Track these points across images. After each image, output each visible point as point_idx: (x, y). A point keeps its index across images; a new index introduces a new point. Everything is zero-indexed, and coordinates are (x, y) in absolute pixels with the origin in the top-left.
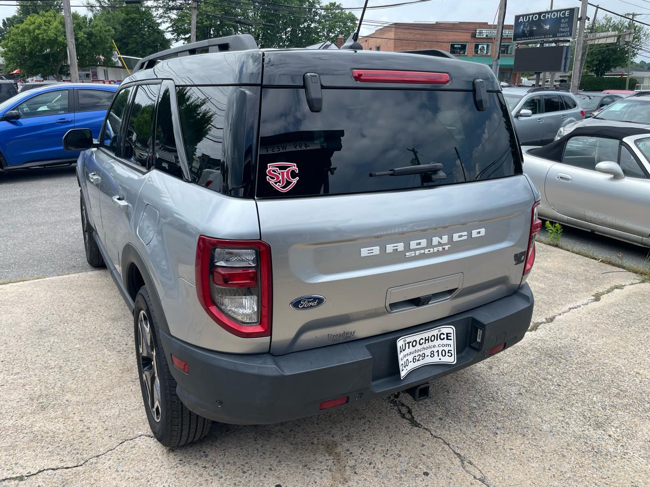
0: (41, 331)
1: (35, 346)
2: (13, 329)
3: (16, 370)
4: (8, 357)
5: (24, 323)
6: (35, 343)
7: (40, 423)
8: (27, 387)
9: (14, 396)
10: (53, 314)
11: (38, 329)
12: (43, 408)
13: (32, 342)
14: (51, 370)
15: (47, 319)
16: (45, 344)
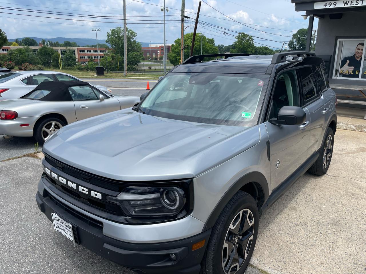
0: (336, 224)
1: (344, 217)
2: (351, 236)
3: (358, 212)
4: (360, 220)
5: (342, 236)
6: (343, 219)
7: (357, 191)
8: (356, 203)
9: (362, 203)
10: (321, 233)
11: (337, 227)
12: (353, 194)
13: (344, 220)
14: (343, 204)
15: (327, 232)
16: (338, 216)
